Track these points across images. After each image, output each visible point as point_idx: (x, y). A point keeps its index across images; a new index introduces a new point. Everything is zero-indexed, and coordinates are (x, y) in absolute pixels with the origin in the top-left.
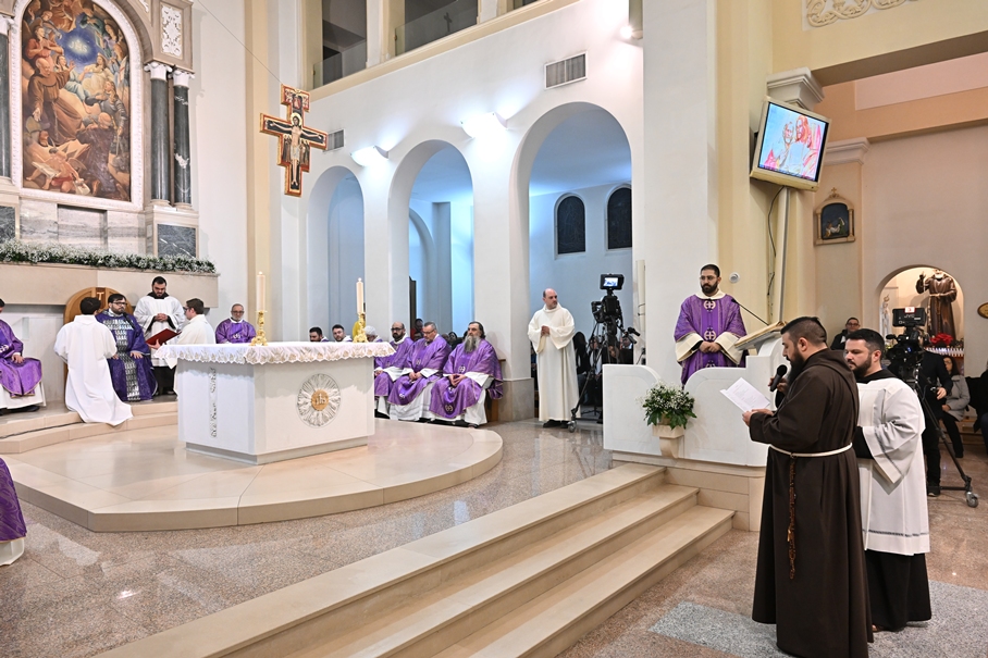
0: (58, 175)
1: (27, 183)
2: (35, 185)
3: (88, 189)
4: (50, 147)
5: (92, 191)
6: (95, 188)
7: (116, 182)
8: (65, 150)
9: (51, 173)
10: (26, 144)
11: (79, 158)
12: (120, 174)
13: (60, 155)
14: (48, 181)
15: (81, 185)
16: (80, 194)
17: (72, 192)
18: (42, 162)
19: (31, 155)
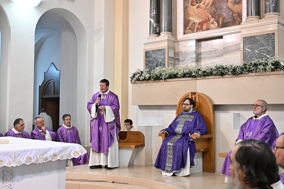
0: (201, 21)
1: (186, 31)
2: (190, 31)
3: (217, 24)
4: (197, 5)
5: (219, 25)
6: (220, 22)
7: (233, 12)
8: (204, 4)
9: (197, 21)
10: (185, 8)
11: (211, 5)
12: (236, 6)
13: (202, 8)
14: (196, 26)
15: (213, 23)
16: (212, 29)
17: (208, 29)
18: (193, 16)
19: (188, 14)
